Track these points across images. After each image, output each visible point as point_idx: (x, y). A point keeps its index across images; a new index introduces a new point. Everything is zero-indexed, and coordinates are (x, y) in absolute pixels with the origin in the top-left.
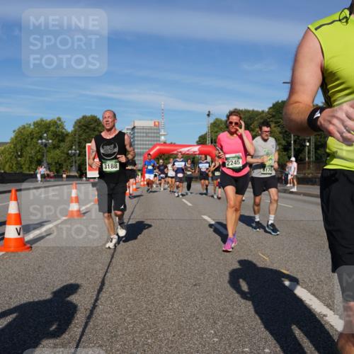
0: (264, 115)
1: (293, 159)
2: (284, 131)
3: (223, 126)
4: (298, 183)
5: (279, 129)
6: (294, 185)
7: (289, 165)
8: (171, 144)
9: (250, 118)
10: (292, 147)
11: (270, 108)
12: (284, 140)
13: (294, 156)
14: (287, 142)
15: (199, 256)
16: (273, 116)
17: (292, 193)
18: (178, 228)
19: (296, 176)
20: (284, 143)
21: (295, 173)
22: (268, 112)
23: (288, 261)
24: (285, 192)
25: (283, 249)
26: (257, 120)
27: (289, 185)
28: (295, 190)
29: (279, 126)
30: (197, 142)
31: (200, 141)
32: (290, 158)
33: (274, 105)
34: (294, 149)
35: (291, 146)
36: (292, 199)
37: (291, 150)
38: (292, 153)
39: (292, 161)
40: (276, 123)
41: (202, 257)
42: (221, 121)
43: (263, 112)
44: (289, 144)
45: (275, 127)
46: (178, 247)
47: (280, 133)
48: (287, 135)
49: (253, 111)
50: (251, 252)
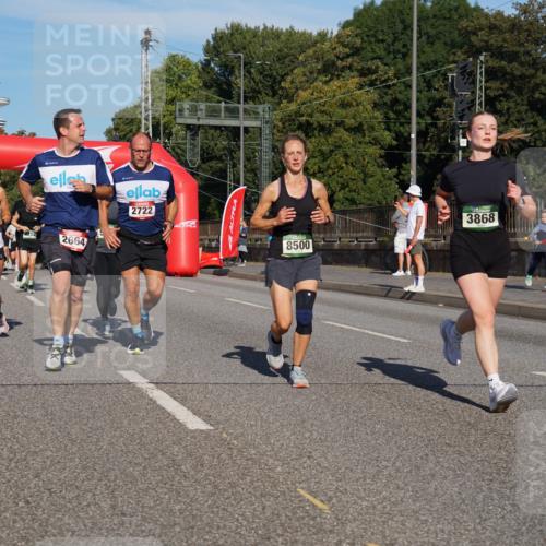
0: (326, 46)
1: (415, 190)
2: (387, 99)
3: (193, 80)
4: (429, 269)
5: (374, 95)
6: (416, 273)
7: (402, 208)
8: (20, 136)
9: (281, 59)
10: (413, 152)
11: (347, 25)
12: (388, 129)
13: (418, 183)
14: (398, 136)
15: (106, 505)
16: (356, 51)
17: (410, 296)
18: (38, 415)
19: (424, 245)
20: (388, 138)
21: (421, 236)
22: (338, 36)
23: (391, 516)
24: (386, 296)
25: (375, 477)
26: (303, 64)
27: (400, 273)
28: (418, 287)
29: (372, 84)
30: (108, 132)
31: (116, 129)
32: (405, 186)
33: (358, 15)
34: (420, 158)
35: (409, 148)
36: (408, 317)
37: (407, 160)
38: (413, 173)
39: (410, 198)
40: (363, 73)
41: (113, 507)
42: (187, 63)
43: (322, 36)
44: (404, 142)
45: (361, 87)
46: (37, 476)
47: (376, 106)
48: (397, 113)
49: (291, 33)
50: (275, 486)
